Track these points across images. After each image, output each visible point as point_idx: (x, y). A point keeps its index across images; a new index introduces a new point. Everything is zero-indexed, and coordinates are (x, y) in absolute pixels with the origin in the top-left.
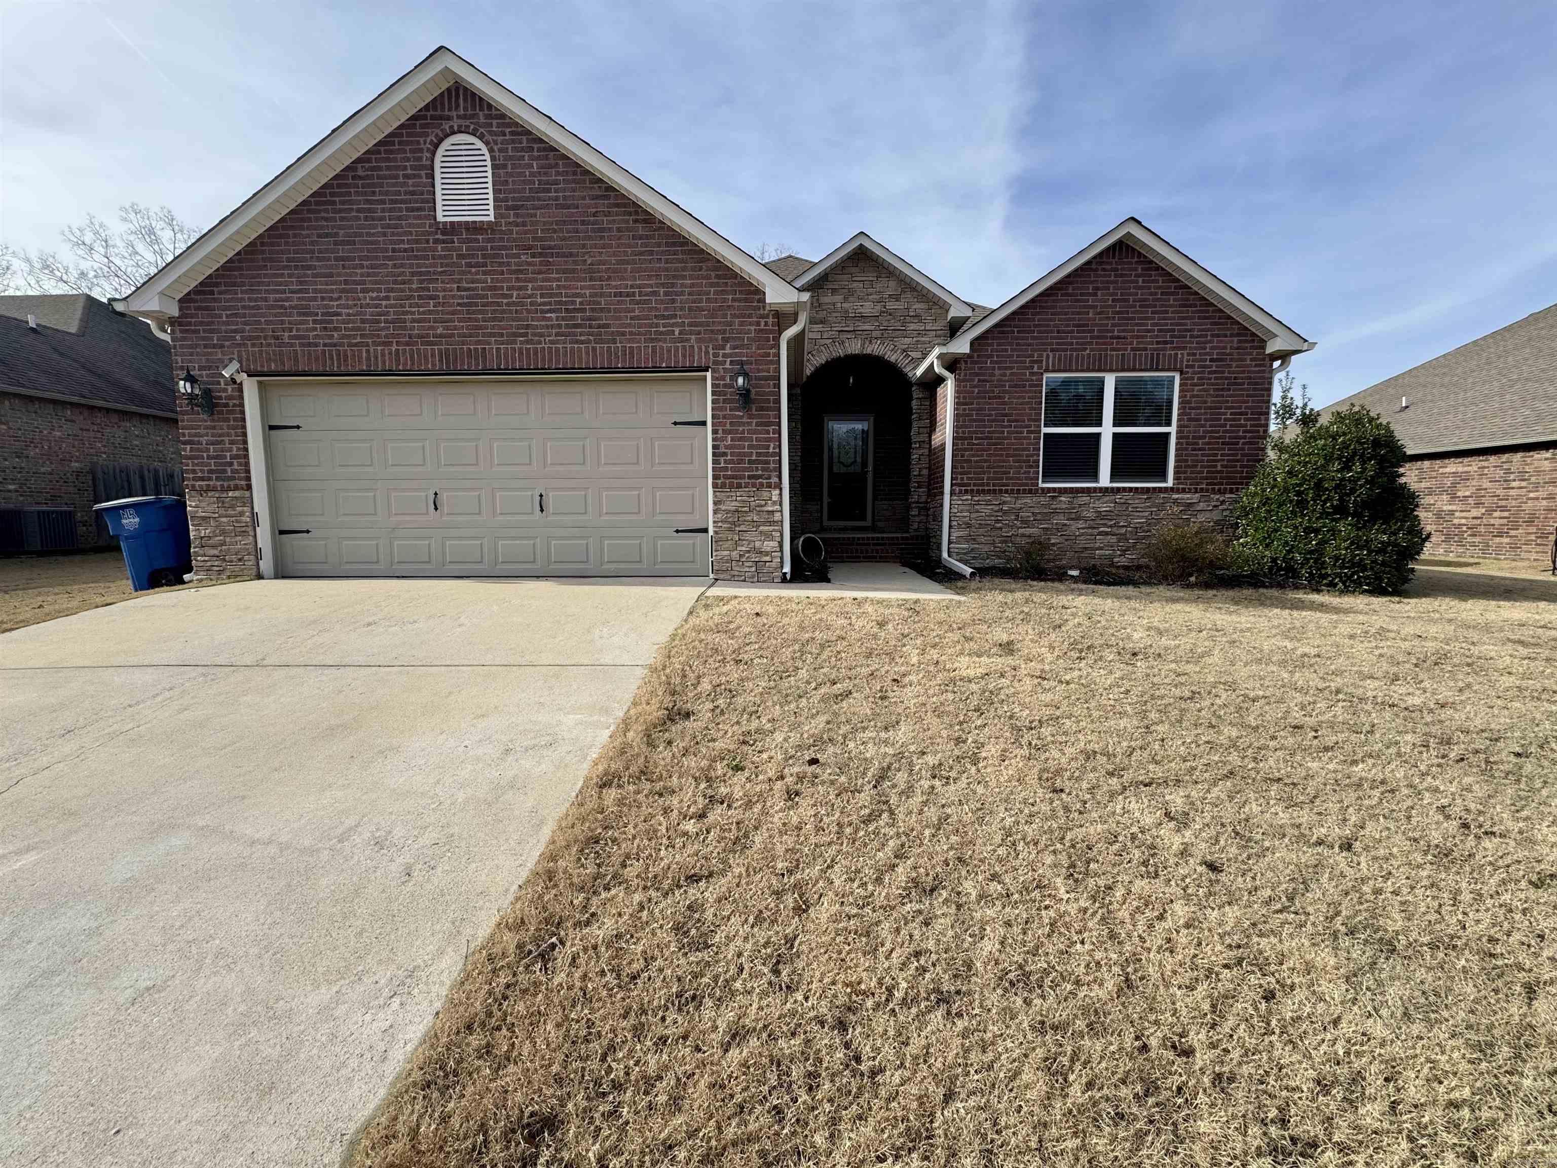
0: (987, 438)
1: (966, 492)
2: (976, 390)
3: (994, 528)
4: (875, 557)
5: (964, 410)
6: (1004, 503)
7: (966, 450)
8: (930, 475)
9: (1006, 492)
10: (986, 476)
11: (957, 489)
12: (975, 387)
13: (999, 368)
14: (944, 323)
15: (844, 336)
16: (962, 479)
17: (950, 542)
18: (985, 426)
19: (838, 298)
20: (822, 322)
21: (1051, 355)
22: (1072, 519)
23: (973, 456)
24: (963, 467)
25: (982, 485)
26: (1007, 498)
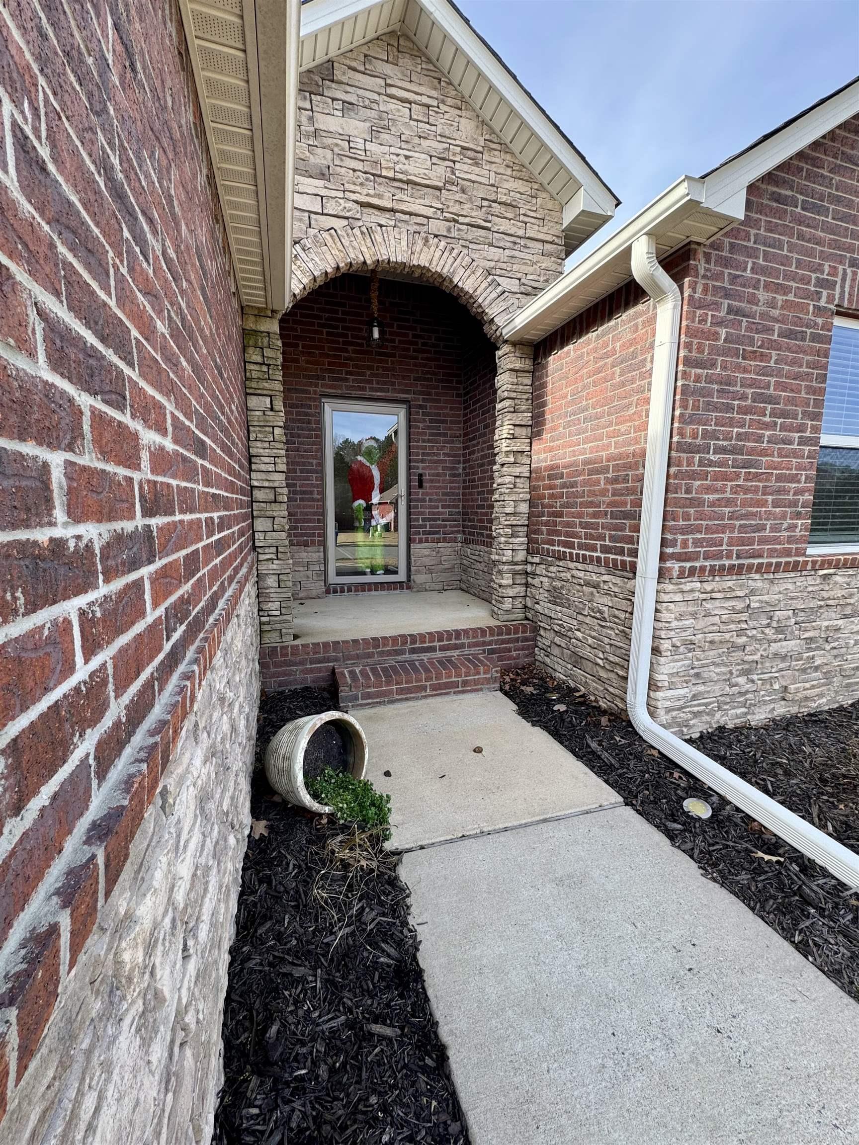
0: (734, 451)
1: (692, 572)
2: (723, 332)
3: (735, 647)
4: (454, 685)
5: (698, 379)
6: (753, 592)
7: (693, 476)
8: (530, 515)
9: (759, 569)
10: (725, 537)
11: (675, 566)
12: (720, 323)
13: (767, 286)
14: (557, 230)
15: (372, 218)
16: (685, 543)
17: (653, 686)
18: (731, 423)
19: (356, 127)
20: (322, 176)
21: (849, 271)
22: (846, 616)
23: (709, 489)
24: (687, 517)
25: (718, 556)
26: (756, 581)
